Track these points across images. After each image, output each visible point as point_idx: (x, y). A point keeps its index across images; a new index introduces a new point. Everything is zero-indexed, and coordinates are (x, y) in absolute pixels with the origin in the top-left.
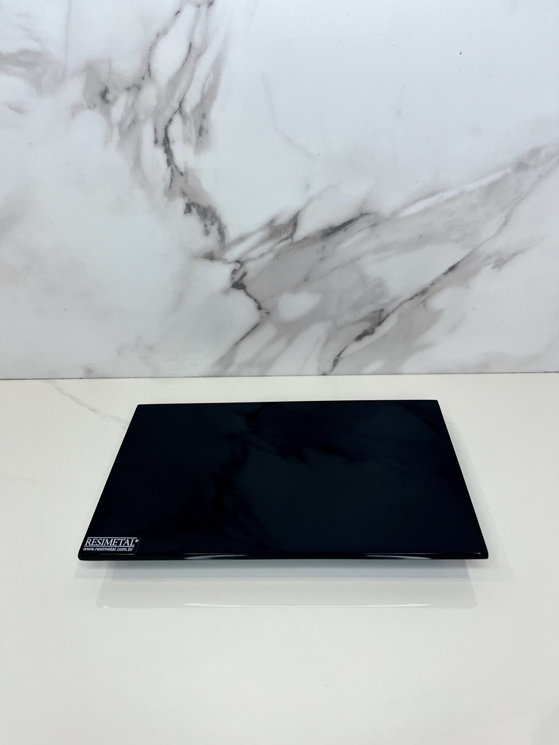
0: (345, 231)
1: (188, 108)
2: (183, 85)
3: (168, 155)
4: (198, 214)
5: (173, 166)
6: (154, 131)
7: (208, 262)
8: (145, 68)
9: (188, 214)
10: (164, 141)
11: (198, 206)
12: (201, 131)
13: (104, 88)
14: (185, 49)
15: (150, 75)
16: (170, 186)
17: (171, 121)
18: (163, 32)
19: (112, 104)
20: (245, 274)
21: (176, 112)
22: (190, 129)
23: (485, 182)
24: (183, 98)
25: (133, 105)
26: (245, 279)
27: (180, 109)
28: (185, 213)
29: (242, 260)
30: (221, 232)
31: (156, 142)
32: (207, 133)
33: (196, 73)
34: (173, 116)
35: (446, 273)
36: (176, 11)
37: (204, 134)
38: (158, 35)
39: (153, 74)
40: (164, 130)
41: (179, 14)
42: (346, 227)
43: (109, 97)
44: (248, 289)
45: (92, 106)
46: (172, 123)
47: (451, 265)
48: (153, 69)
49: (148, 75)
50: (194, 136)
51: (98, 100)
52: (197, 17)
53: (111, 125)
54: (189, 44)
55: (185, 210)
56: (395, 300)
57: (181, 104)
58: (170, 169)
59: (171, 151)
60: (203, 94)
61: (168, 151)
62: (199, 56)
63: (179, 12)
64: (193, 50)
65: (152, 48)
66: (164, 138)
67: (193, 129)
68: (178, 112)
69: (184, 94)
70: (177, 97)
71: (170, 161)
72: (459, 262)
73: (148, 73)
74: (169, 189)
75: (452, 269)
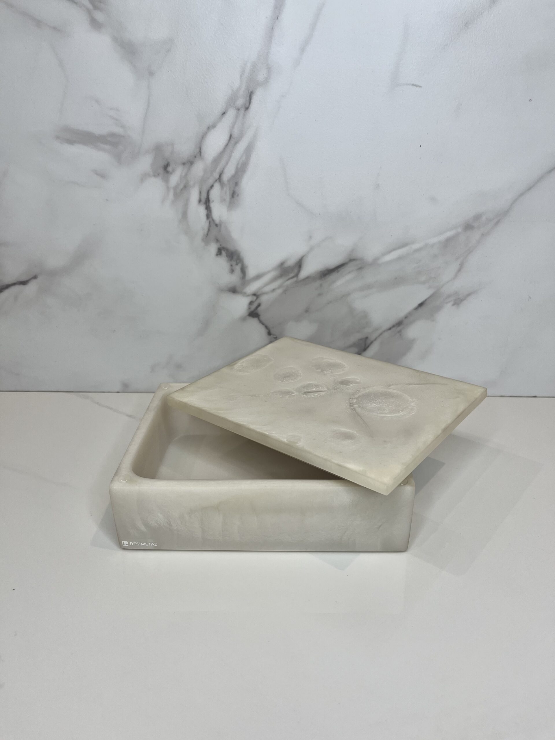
0: (338, 272)
1: (226, 177)
2: (223, 162)
3: (207, 211)
4: (227, 256)
5: (210, 219)
6: (199, 193)
7: (231, 295)
8: (198, 150)
9: (219, 256)
10: (206, 201)
11: (227, 250)
12: (234, 195)
13: (166, 163)
14: (226, 137)
15: (200, 155)
16: (207, 234)
17: (212, 186)
18: (212, 126)
19: (171, 173)
20: (259, 305)
21: (216, 181)
22: (226, 193)
23: (443, 237)
24: (223, 171)
25: (186, 175)
26: (259, 309)
27: (220, 179)
28: (217, 255)
29: (258, 294)
30: (243, 271)
31: (200, 201)
32: (238, 196)
33: (233, 154)
34: (214, 183)
35: (416, 309)
36: (223, 112)
37: (235, 196)
38: (209, 128)
39: (202, 154)
40: (206, 193)
41: (224, 115)
42: (339, 269)
43: (170, 169)
44: (262, 318)
45: (156, 175)
46: (213, 188)
47: (420, 301)
48: (203, 151)
49: (199, 155)
50: (228, 198)
51: (161, 171)
52: (237, 117)
53: (168, 189)
54: (230, 134)
55: (217, 253)
56: (376, 329)
57: (220, 175)
58: (208, 221)
59: (211, 208)
60: (237, 168)
61: (208, 208)
62: (236, 143)
63: (224, 113)
64: (232, 139)
65: (203, 137)
66: (206, 198)
67: (228, 193)
68: (218, 181)
69: (224, 169)
70: (218, 170)
71: (209, 216)
72: (426, 300)
73: (199, 153)
74: (207, 236)
75: (421, 305)
